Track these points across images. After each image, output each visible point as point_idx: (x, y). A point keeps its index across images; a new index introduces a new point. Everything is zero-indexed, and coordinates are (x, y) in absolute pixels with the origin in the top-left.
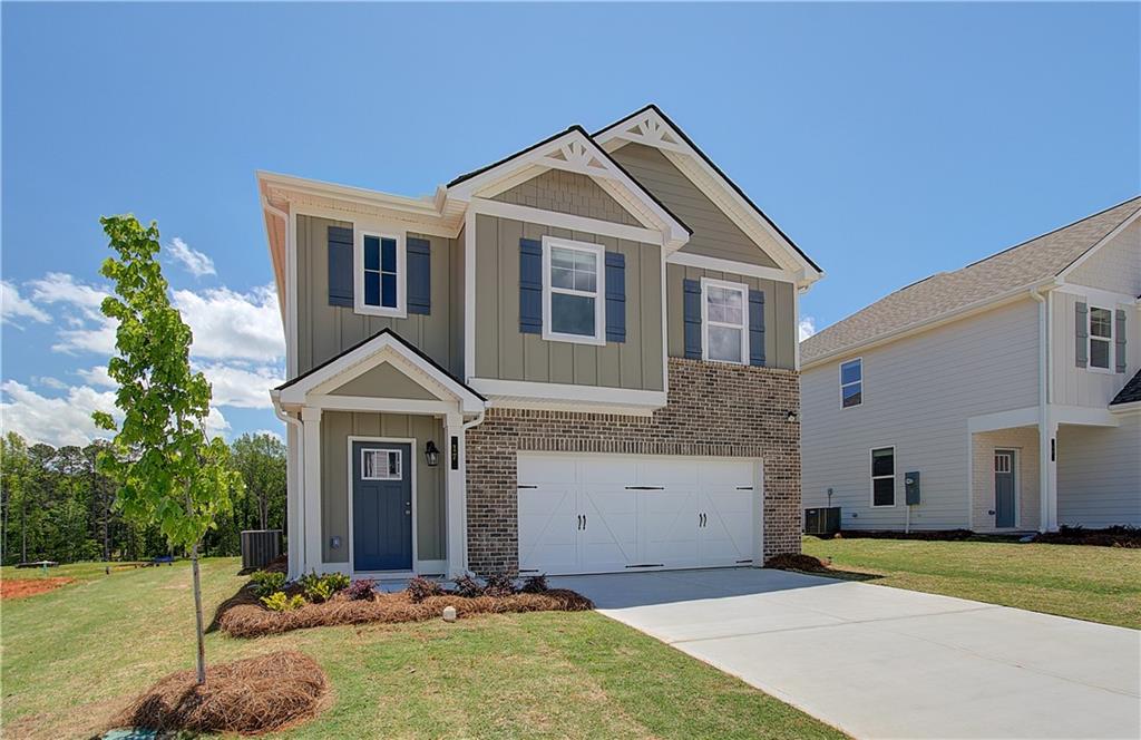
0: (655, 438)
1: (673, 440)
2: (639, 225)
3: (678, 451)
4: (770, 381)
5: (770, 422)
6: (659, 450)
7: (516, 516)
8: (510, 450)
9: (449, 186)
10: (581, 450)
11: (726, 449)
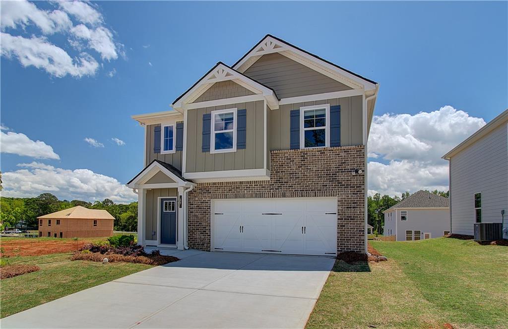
0: (272, 190)
1: (281, 191)
2: (254, 94)
3: (284, 196)
4: (343, 154)
5: (341, 177)
6: (273, 196)
7: (210, 226)
8: (208, 199)
9: (173, 104)
10: (236, 198)
11: (312, 193)
